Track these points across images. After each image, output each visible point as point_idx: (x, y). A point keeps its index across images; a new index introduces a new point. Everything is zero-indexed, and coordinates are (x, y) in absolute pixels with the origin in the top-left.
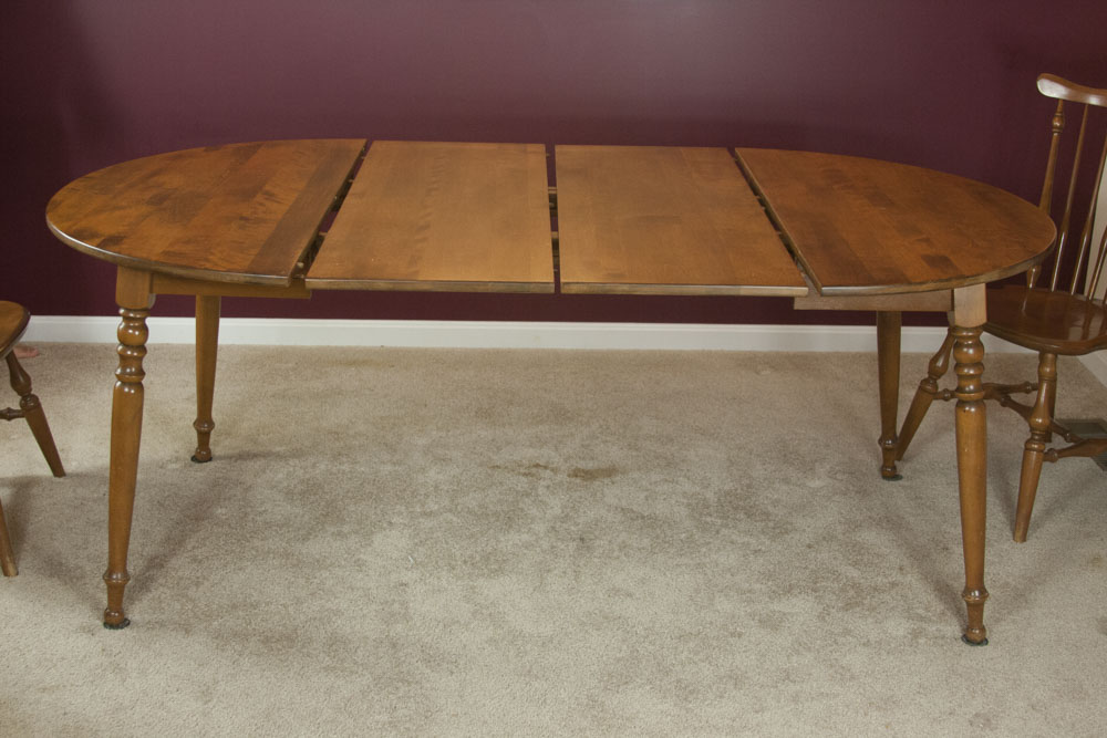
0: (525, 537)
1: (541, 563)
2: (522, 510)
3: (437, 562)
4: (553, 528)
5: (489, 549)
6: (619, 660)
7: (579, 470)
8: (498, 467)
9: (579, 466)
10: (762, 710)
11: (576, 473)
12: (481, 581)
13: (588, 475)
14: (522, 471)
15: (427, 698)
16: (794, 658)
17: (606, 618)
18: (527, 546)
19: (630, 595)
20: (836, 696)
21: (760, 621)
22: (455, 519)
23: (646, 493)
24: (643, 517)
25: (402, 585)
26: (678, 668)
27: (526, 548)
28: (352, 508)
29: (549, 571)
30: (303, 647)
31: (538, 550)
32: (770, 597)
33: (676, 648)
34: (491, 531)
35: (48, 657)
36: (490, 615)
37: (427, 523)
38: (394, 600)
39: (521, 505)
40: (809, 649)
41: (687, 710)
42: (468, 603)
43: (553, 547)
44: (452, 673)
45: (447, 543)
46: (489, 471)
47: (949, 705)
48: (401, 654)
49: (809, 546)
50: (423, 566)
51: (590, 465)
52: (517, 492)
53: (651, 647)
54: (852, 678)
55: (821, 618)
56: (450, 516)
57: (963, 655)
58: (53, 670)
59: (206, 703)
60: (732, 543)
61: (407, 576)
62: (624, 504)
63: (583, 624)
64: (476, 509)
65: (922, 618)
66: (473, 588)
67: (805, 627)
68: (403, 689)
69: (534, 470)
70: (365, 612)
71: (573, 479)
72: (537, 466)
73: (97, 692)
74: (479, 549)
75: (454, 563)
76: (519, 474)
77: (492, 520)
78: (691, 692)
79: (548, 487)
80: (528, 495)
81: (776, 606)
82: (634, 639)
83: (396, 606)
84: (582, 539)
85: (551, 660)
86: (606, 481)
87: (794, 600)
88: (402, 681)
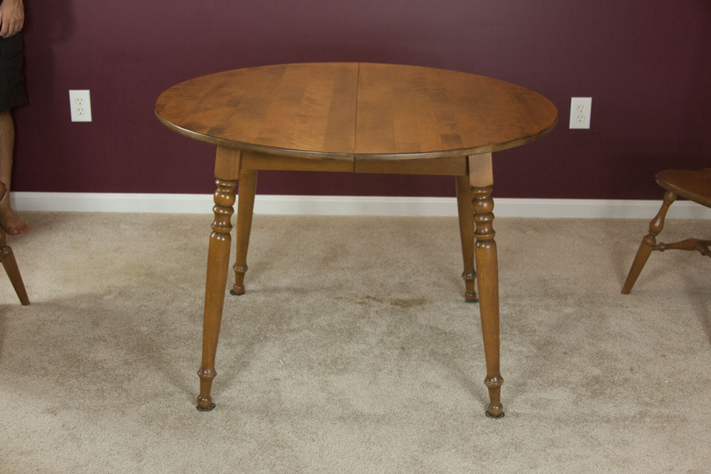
0: (363, 347)
1: (374, 364)
2: (359, 327)
3: (300, 364)
4: (382, 340)
5: (337, 355)
6: (432, 432)
7: (399, 300)
8: (341, 298)
9: (399, 297)
10: (536, 467)
11: (396, 303)
12: (332, 377)
13: (405, 304)
14: (358, 301)
15: (297, 458)
16: (557, 431)
17: (422, 403)
18: (363, 353)
19: (438, 387)
20: (588, 457)
21: (532, 405)
22: (312, 334)
23: (446, 317)
24: (446, 333)
25: (276, 379)
26: (475, 437)
27: (363, 354)
28: (237, 326)
29: (380, 370)
30: (207, 423)
31: (372, 355)
32: (538, 389)
33: (473, 424)
34: (338, 342)
35: (24, 430)
36: (339, 400)
37: (292, 337)
38: (270, 390)
39: (358, 325)
40: (568, 425)
41: (483, 467)
42: (323, 392)
43: (382, 354)
44: (314, 441)
45: (306, 350)
46: (335, 301)
47: (668, 464)
48: (277, 427)
49: (565, 353)
50: (290, 367)
51: (406, 297)
52: (355, 315)
53: (455, 423)
54: (599, 445)
55: (575, 403)
56: (307, 332)
57: (678, 429)
58: (28, 440)
59: (139, 461)
60: (510, 351)
61: (279, 374)
62: (432, 324)
63: (406, 407)
64: (326, 327)
65: (647, 404)
66: (326, 382)
67: (564, 410)
68: (279, 452)
69: (366, 300)
70: (250, 398)
71: (395, 307)
72: (368, 297)
73: (60, 454)
74: (329, 355)
75: (311, 365)
76: (356, 303)
77: (338, 335)
78: (485, 454)
79: (377, 312)
80: (363, 317)
81: (543, 395)
82: (443, 416)
83: (272, 394)
84: (403, 348)
85: (384, 432)
86: (419, 307)
87: (555, 391)
88: (278, 446)
